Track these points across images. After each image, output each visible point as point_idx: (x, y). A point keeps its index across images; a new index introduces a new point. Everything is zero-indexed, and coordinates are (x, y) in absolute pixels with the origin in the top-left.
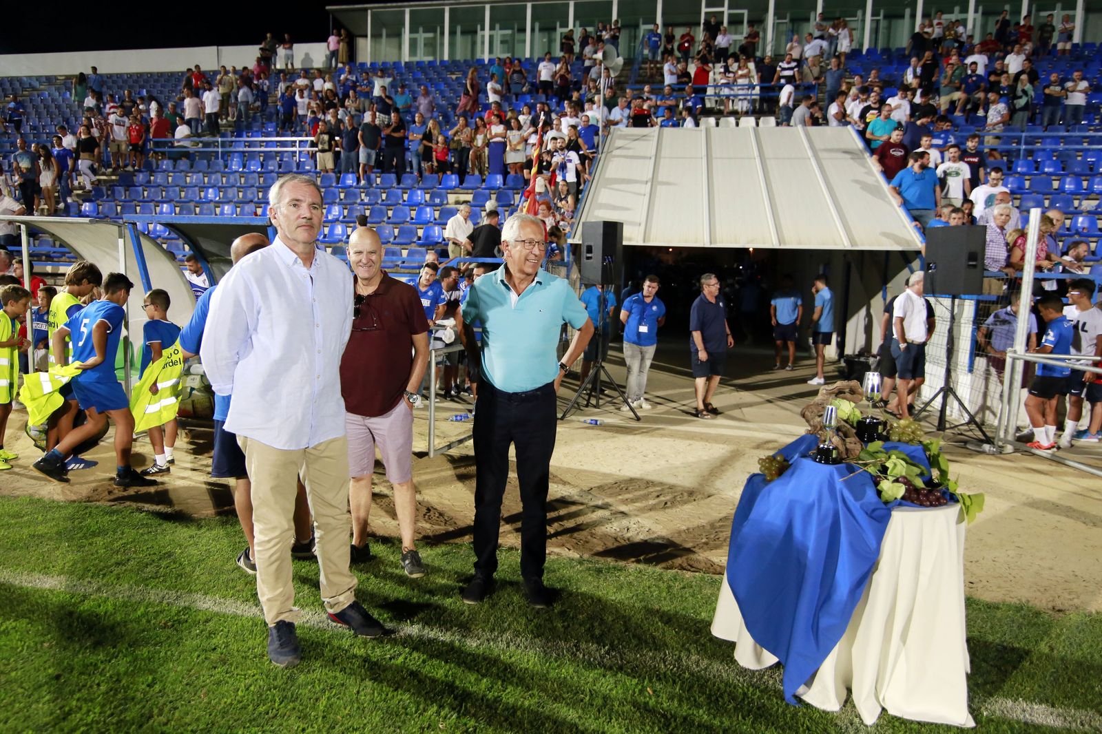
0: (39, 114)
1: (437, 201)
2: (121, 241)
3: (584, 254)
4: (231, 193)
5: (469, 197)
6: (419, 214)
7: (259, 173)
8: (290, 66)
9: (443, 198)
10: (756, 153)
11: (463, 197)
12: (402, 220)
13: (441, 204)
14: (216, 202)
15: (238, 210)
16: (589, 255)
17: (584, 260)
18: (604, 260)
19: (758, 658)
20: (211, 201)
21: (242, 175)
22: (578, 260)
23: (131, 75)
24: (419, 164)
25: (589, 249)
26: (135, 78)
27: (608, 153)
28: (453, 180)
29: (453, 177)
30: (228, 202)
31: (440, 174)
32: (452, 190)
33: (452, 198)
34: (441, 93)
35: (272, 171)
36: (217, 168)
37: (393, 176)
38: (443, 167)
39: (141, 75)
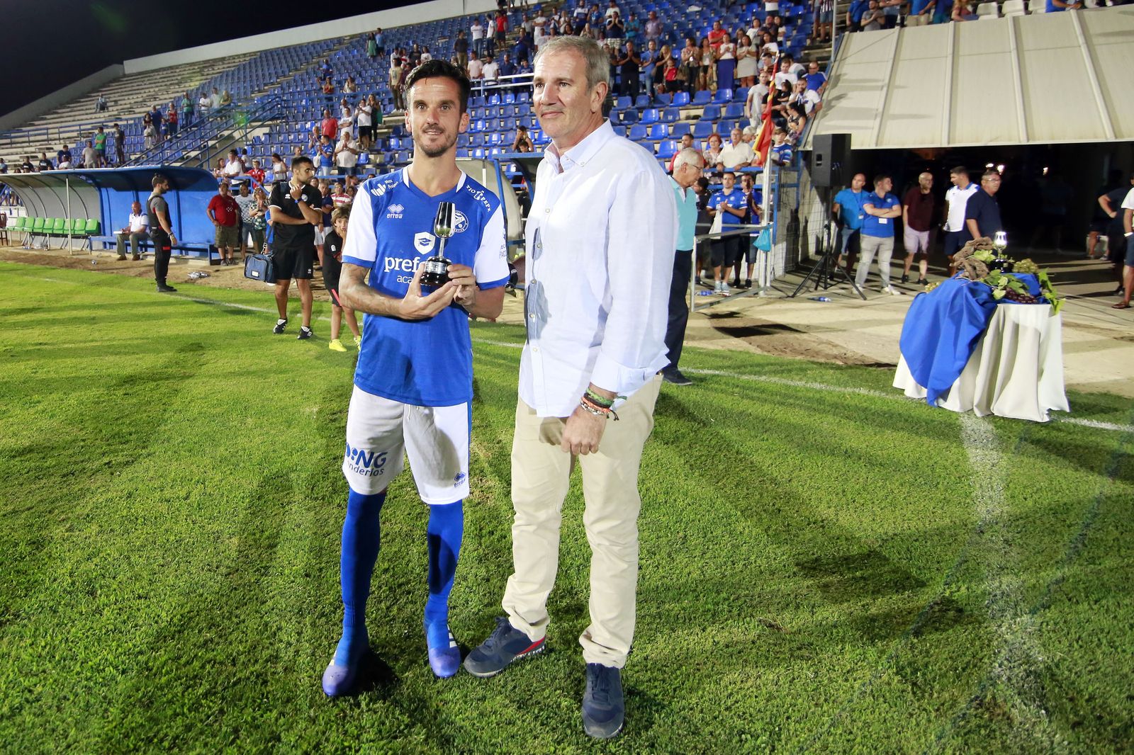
0: (339, 70)
1: (670, 118)
2: (484, 170)
3: (815, 162)
4: (495, 123)
5: (700, 112)
6: (655, 130)
7: (513, 104)
8: (524, 4)
9: (676, 114)
10: (1012, 45)
11: (693, 112)
12: (639, 137)
13: (674, 121)
14: (484, 132)
15: (503, 136)
16: (819, 162)
17: (814, 167)
18: (833, 166)
19: (919, 392)
20: (480, 131)
21: (501, 107)
22: (809, 165)
23: (398, 29)
24: (652, 86)
25: (819, 157)
26: (401, 31)
27: (841, 60)
28: (685, 97)
29: (684, 94)
30: (494, 131)
31: (671, 93)
32: (684, 106)
33: (683, 114)
34: (666, 12)
35: (524, 102)
36: (480, 104)
37: (628, 98)
38: (674, 87)
39: (406, 27)
